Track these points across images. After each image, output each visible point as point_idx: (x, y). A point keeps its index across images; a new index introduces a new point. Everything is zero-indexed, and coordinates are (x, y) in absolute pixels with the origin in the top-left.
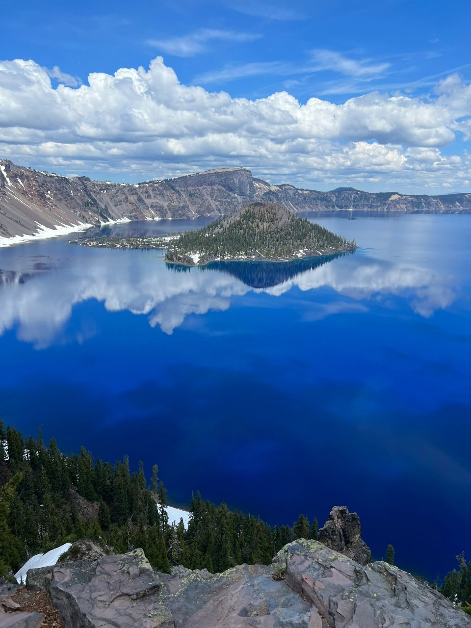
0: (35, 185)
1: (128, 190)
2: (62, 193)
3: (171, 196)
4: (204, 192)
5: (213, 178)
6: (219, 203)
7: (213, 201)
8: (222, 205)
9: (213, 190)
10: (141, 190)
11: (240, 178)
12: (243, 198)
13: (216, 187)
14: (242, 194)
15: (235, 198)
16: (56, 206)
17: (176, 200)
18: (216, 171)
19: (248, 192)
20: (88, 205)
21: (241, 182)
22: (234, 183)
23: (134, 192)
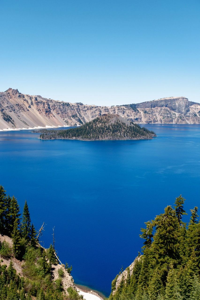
0: (46, 107)
1: (104, 110)
2: (61, 111)
3: (130, 113)
4: (156, 111)
5: (163, 103)
6: (163, 117)
7: (159, 116)
8: (164, 118)
9: (161, 109)
10: (111, 110)
11: (180, 102)
12: (179, 115)
13: (163, 108)
14: (179, 112)
15: (175, 114)
16: (54, 116)
17: (133, 115)
18: (165, 99)
19: (183, 111)
20: (74, 117)
21: (180, 105)
22: (175, 105)
23: (107, 110)
